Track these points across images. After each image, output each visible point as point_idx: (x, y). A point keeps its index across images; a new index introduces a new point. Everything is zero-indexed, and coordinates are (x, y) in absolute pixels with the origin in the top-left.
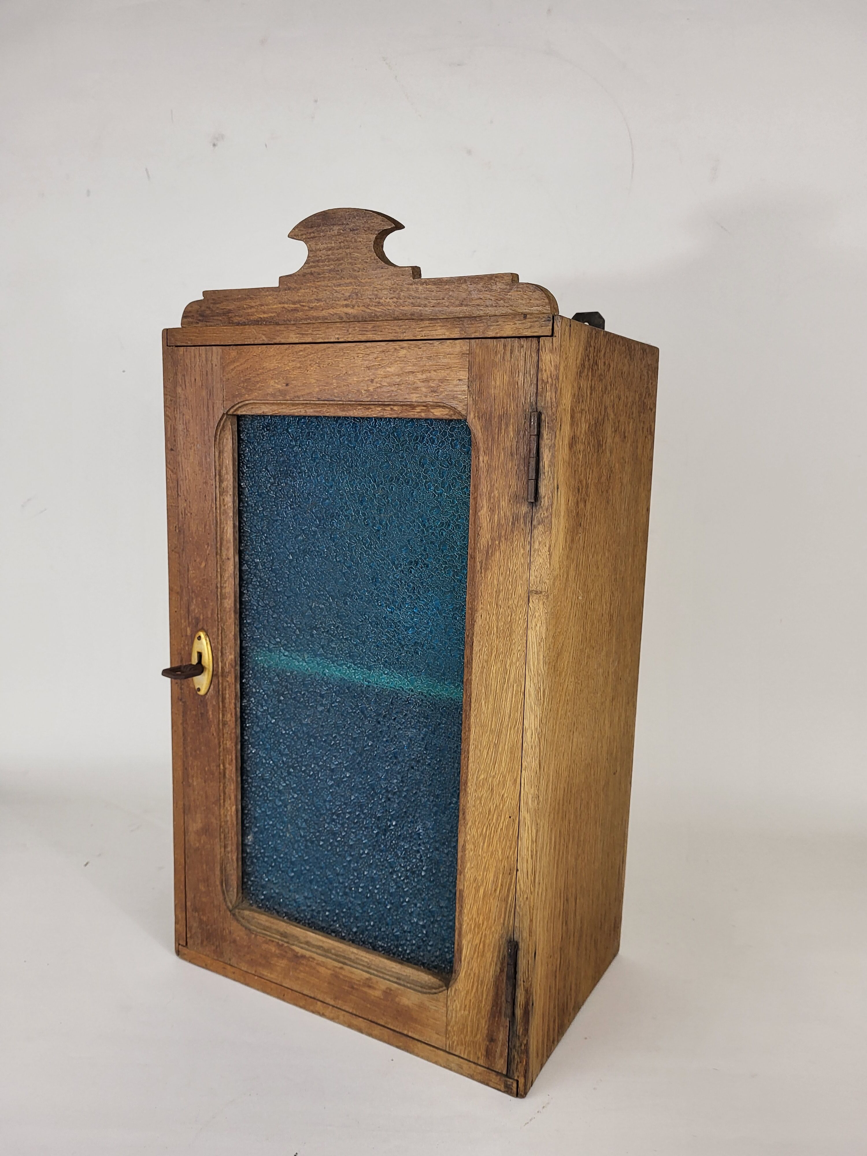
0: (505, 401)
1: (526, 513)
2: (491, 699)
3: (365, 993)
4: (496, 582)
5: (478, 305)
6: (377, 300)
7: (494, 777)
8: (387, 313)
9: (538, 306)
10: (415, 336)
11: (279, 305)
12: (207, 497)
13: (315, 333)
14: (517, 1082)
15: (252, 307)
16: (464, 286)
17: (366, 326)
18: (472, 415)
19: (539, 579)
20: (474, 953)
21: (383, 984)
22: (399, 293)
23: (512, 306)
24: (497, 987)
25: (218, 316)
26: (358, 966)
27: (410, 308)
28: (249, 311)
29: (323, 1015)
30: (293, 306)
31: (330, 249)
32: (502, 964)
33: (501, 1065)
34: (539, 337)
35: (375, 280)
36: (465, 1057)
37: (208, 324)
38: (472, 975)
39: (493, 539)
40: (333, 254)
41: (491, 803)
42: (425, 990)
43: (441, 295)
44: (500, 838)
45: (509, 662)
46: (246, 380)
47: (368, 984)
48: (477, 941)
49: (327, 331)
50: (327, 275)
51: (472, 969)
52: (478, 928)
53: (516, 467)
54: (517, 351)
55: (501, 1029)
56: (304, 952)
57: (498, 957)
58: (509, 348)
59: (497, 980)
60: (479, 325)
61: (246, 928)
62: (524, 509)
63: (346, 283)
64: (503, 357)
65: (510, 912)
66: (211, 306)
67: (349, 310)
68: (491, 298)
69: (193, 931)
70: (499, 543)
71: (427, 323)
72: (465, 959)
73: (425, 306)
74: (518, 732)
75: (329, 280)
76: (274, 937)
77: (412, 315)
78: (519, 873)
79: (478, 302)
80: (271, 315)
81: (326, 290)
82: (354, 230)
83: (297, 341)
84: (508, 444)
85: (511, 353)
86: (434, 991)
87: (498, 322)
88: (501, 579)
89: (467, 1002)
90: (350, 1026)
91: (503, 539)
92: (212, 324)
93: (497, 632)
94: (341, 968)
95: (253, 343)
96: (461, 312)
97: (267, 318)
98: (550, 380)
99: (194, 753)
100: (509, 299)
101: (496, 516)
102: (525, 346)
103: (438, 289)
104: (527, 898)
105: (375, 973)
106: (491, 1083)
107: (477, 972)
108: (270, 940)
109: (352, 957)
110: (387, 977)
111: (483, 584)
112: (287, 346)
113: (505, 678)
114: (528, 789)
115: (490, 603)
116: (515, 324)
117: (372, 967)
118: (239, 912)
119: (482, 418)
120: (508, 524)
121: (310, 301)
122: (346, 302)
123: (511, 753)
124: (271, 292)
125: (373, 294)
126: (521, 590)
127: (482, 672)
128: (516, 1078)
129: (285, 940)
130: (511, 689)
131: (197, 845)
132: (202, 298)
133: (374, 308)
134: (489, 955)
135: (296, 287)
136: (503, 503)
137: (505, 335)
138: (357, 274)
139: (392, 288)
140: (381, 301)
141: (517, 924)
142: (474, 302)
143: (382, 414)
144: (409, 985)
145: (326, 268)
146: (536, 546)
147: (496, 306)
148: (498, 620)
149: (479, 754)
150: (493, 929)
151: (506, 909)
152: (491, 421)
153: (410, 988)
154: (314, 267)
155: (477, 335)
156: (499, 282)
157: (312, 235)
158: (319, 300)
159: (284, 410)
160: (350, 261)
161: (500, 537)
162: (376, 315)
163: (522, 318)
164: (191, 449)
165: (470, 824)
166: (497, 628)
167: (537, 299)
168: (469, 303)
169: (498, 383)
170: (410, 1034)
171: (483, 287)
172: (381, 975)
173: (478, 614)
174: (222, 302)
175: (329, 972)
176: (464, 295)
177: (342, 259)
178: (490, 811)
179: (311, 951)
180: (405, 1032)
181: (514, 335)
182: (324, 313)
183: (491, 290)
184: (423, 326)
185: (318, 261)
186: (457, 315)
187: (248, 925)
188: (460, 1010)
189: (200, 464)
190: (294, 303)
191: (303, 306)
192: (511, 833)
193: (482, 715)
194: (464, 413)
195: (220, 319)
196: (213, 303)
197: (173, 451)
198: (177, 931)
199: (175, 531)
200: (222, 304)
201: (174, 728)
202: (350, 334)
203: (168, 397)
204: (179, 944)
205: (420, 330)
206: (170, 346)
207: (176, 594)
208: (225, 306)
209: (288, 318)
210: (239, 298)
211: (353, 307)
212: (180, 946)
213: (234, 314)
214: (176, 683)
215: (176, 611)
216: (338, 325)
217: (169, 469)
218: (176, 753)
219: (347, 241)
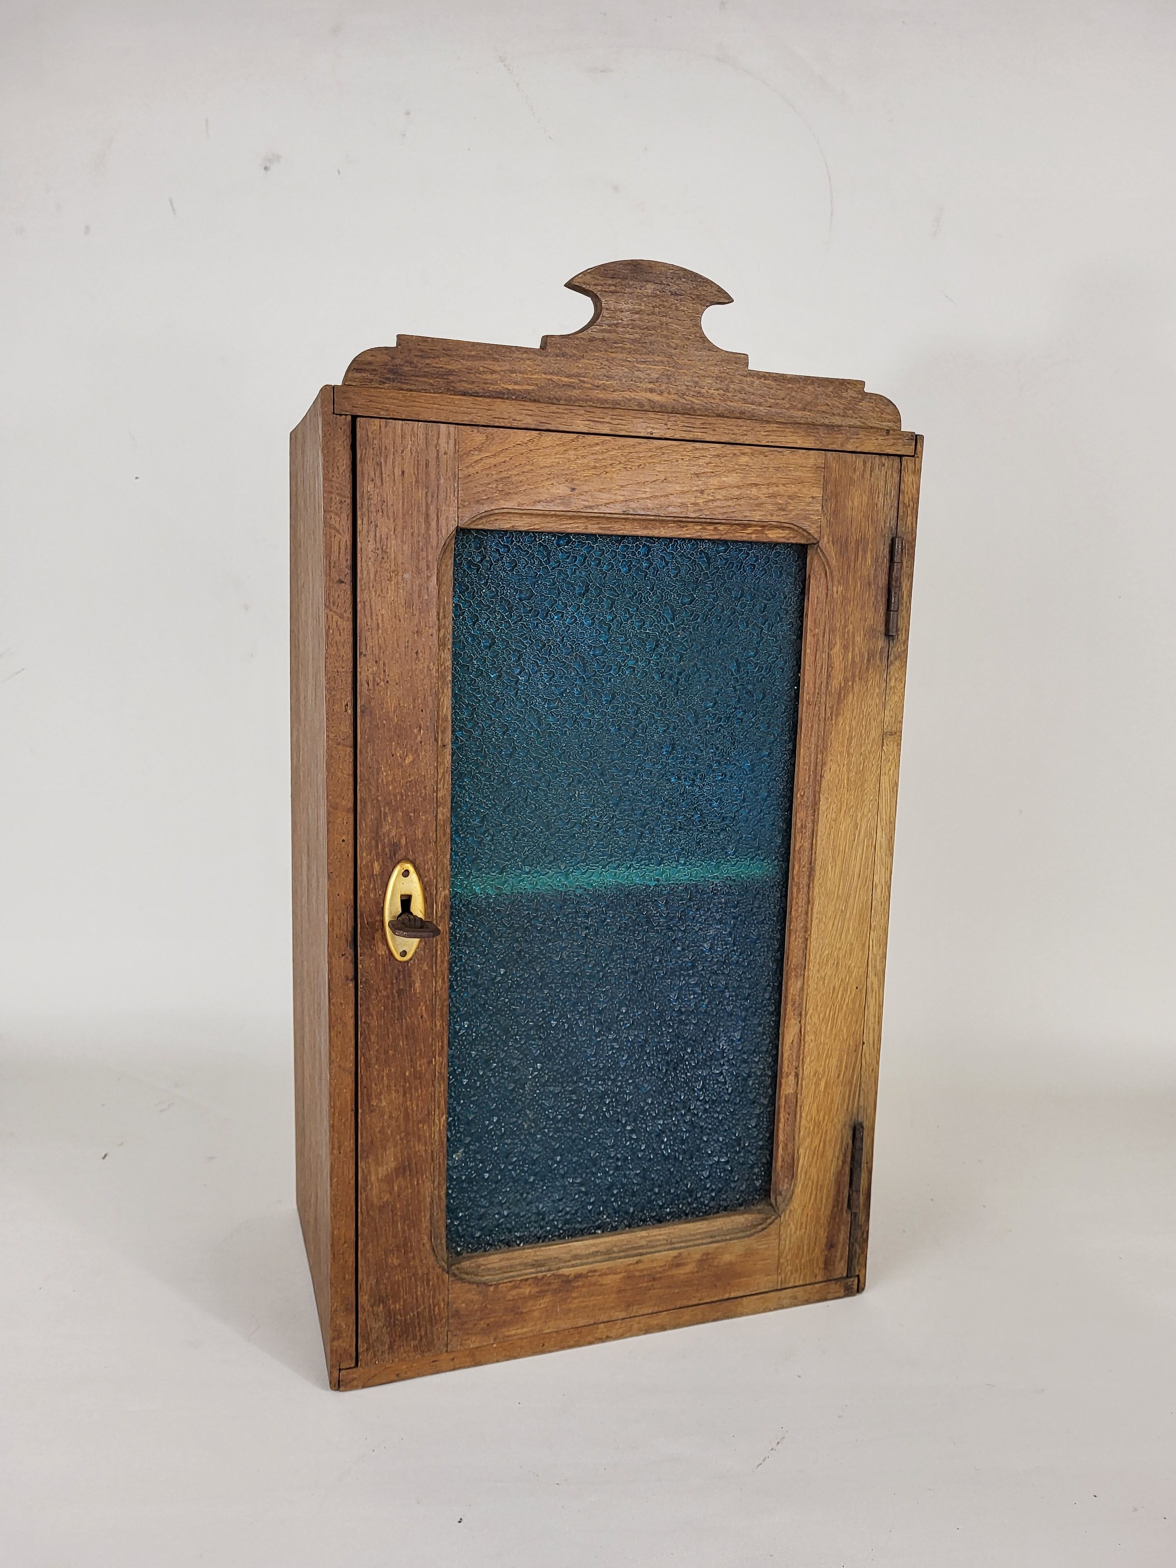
0: (863, 524)
1: (882, 648)
2: (839, 862)
3: (672, 1276)
4: (848, 728)
5: (824, 412)
6: (697, 389)
7: (840, 948)
8: (708, 406)
9: (889, 421)
10: (759, 441)
11: (544, 376)
12: (420, 655)
13: (614, 422)
14: (858, 1276)
15: (493, 372)
16: (810, 387)
17: (692, 421)
18: (826, 539)
19: (894, 719)
20: (813, 1158)
21: (697, 1253)
22: (728, 385)
23: (861, 418)
24: (838, 1183)
25: (425, 376)
26: (659, 1249)
27: (740, 404)
28: (489, 377)
29: (608, 1338)
30: (566, 379)
31: (637, 313)
32: (845, 1156)
33: (841, 1269)
34: (901, 456)
35: (699, 363)
36: (801, 1283)
37: (405, 386)
38: (810, 1184)
39: (846, 680)
40: (641, 320)
41: (836, 979)
42: (749, 1233)
43: (781, 394)
44: (845, 1015)
45: (859, 815)
46: (502, 479)
47: (677, 1263)
48: (817, 1142)
49: (635, 420)
50: (628, 345)
51: (810, 1178)
52: (818, 1127)
53: (873, 598)
54: (877, 468)
55: (843, 1227)
56: (578, 1269)
57: (841, 1149)
58: (869, 465)
59: (839, 1174)
60: (837, 436)
61: (478, 1284)
62: (881, 643)
63: (654, 361)
64: (863, 475)
65: (855, 1092)
66: (415, 360)
67: (655, 397)
68: (840, 406)
69: (374, 1336)
70: (853, 684)
71: (773, 426)
72: (802, 1171)
73: (760, 405)
74: (867, 891)
75: (630, 353)
76: (526, 1274)
77: (742, 413)
78: (865, 1046)
79: (824, 408)
80: (527, 387)
81: (622, 366)
82: (676, 294)
83: (586, 430)
84: (865, 573)
85: (871, 471)
86: (760, 1227)
87: (858, 435)
88: (854, 723)
89: (804, 1219)
90: (648, 1330)
91: (857, 679)
92: (412, 387)
93: (848, 785)
94: (637, 1262)
95: (509, 425)
96: (802, 417)
97: (520, 391)
98: (911, 504)
99: (383, 1056)
100: (859, 410)
101: (850, 654)
102: (886, 465)
103: (779, 387)
104: (873, 1070)
105: (682, 1244)
106: (830, 1296)
107: (816, 1177)
108: (521, 1281)
109: (643, 1242)
110: (700, 1242)
111: (833, 733)
112: (575, 436)
113: (855, 834)
114: (877, 951)
115: (841, 753)
116: (877, 439)
117: (674, 1240)
118: (458, 1269)
119: (837, 542)
120: (862, 661)
121: (595, 377)
122: (651, 386)
123: (860, 916)
124: (532, 356)
125: (692, 381)
126: (875, 734)
127: (829, 834)
128: (857, 1273)
129: (543, 1269)
130: (861, 846)
131: (386, 1197)
132: (393, 344)
133: (691, 399)
134: (829, 1153)
135: (575, 355)
136: (858, 639)
137: (866, 451)
138: (673, 351)
139: (719, 377)
140: (703, 391)
141: (861, 1104)
142: (819, 408)
143: (699, 534)
144: (728, 1237)
145: (628, 336)
146: (892, 684)
147: (843, 416)
148: (849, 771)
149: (823, 928)
150: (835, 1120)
151: (850, 1091)
152: (847, 546)
153: (731, 1239)
154: (609, 332)
155: (835, 447)
156: (851, 389)
157: (612, 288)
158: (610, 377)
159: (550, 525)
160: (665, 333)
161: (854, 676)
162: (693, 408)
163: (885, 433)
164: (390, 580)
165: (810, 1012)
166: (848, 779)
167: (889, 414)
168: (813, 409)
169: (856, 504)
170: (733, 1295)
171: (832, 392)
172: (691, 1243)
173: (826, 768)
174: (438, 357)
175: (619, 1276)
176: (809, 398)
177: (654, 328)
178: (834, 988)
179: (587, 1264)
180: (726, 1296)
181: (875, 452)
182: (616, 396)
183: (841, 397)
184: (770, 429)
185: (616, 325)
186: (798, 420)
187: (477, 1279)
188: (795, 1232)
189: (409, 604)
190: (569, 376)
191: (584, 382)
192: (858, 1004)
193: (828, 882)
194: (816, 536)
195: (432, 381)
196: (416, 356)
197: (343, 584)
198: (336, 1351)
199: (346, 711)
200: (437, 360)
201: (336, 1028)
202: (668, 429)
203: (333, 496)
204: (340, 1370)
205: (766, 433)
206: (341, 415)
207: (344, 813)
208: (444, 364)
209: (557, 396)
210: (473, 356)
211: (661, 393)
212: (342, 1372)
213: (459, 378)
214: (343, 955)
215: (343, 841)
216: (652, 415)
217: (335, 612)
218: (340, 1067)
219: (664, 307)
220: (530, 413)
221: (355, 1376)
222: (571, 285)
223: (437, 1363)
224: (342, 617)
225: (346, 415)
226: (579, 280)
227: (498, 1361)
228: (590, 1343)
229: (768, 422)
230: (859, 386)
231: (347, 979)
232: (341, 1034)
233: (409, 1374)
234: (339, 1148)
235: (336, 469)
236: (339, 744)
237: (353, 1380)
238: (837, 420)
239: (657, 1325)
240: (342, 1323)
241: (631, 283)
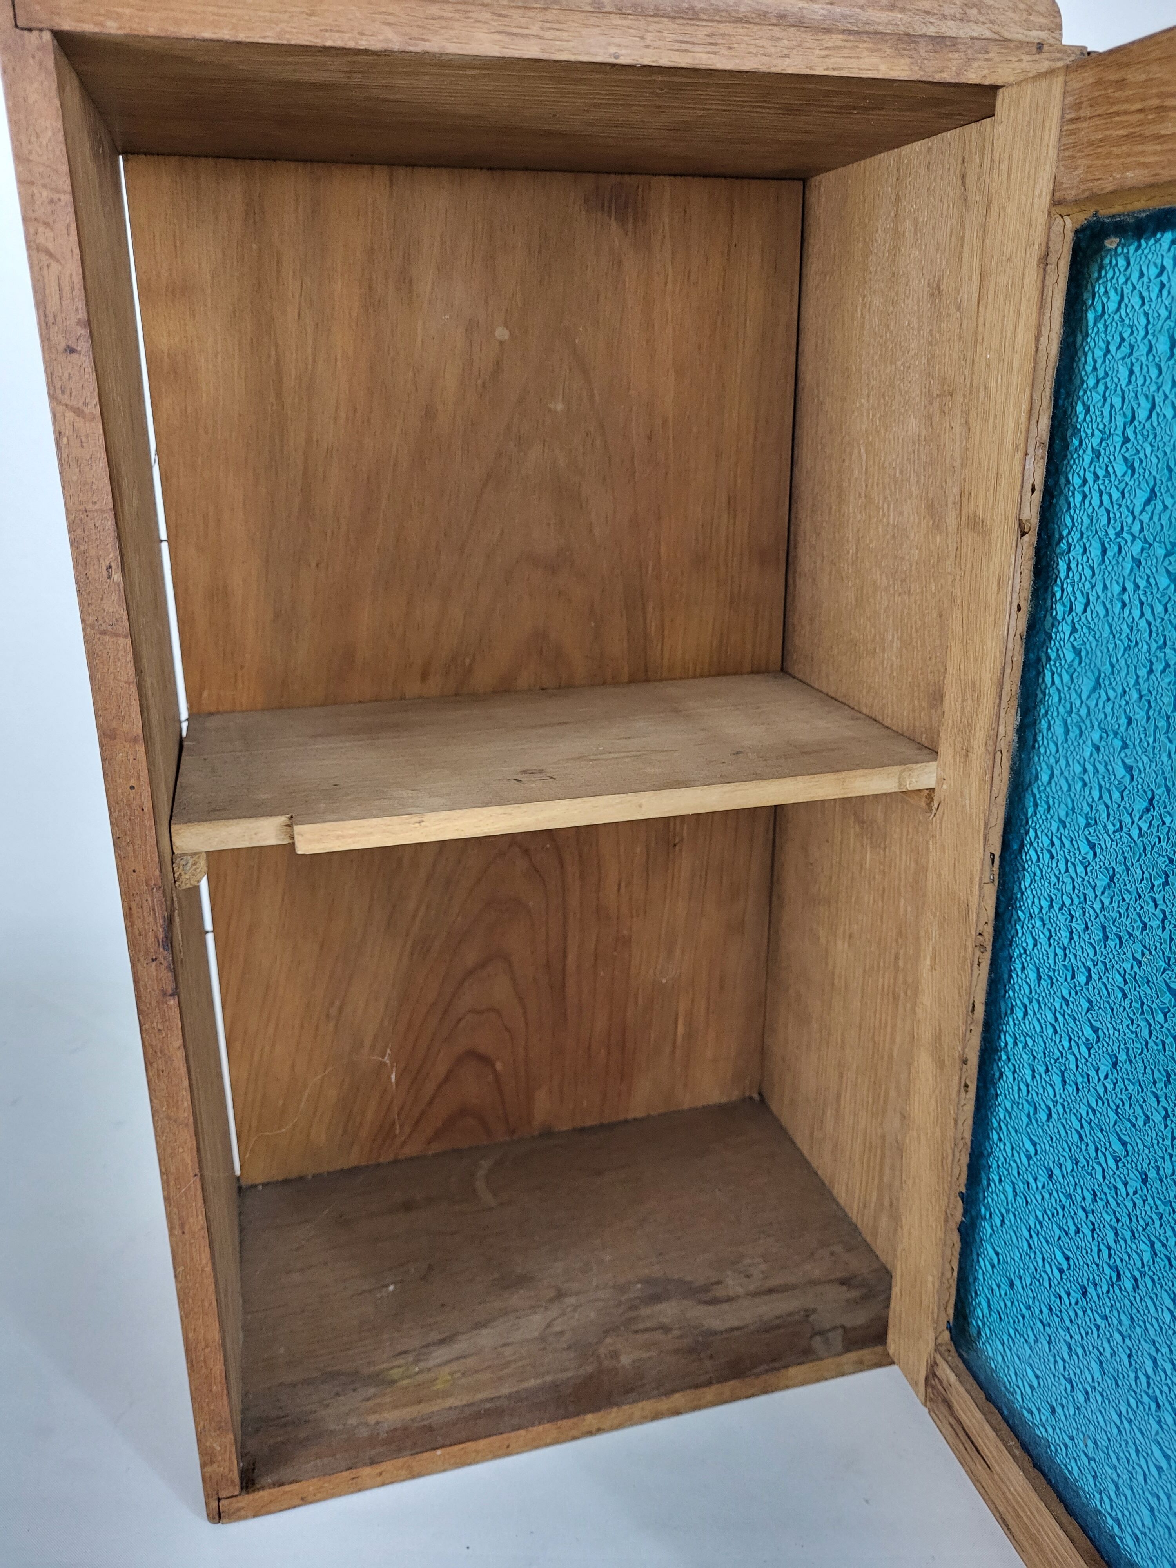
5: (927, 12)
9: (1041, 28)
10: (811, 68)
13: (549, 35)
17: (690, 30)
23: (992, 22)
49: (584, 32)
60: (950, 55)
71: (837, 39)
77: (782, 16)
83: (495, 51)
87: (987, 52)
90: (656, 1416)
116: (1020, 61)
147: (961, 20)
162: (694, 8)
163: (1034, 50)
167: (1042, 14)
168: (908, 7)
184: (830, 44)
186: (880, 28)
197: (75, 355)
198: (210, 1477)
199: (109, 577)
201: (155, 1065)
202: (648, 47)
203: (36, 191)
204: (219, 1500)
205: (823, 53)
206: (30, 30)
207: (127, 745)
212: (222, 1502)
214: (153, 960)
215: (132, 788)
216: (616, 20)
217: (66, 405)
218: (169, 1118)
220: (391, 19)
221: (241, 1505)
223: (359, 1480)
224: (79, 412)
225: (41, 30)
227: (445, 1470)
228: (575, 1438)
229: (828, 31)
231: (165, 994)
232: (165, 1074)
233: (319, 1496)
234: (182, 1226)
235: (34, 139)
236: (104, 633)
237: (239, 1510)
238: (950, 29)
239: (668, 1409)
240: (215, 1445)
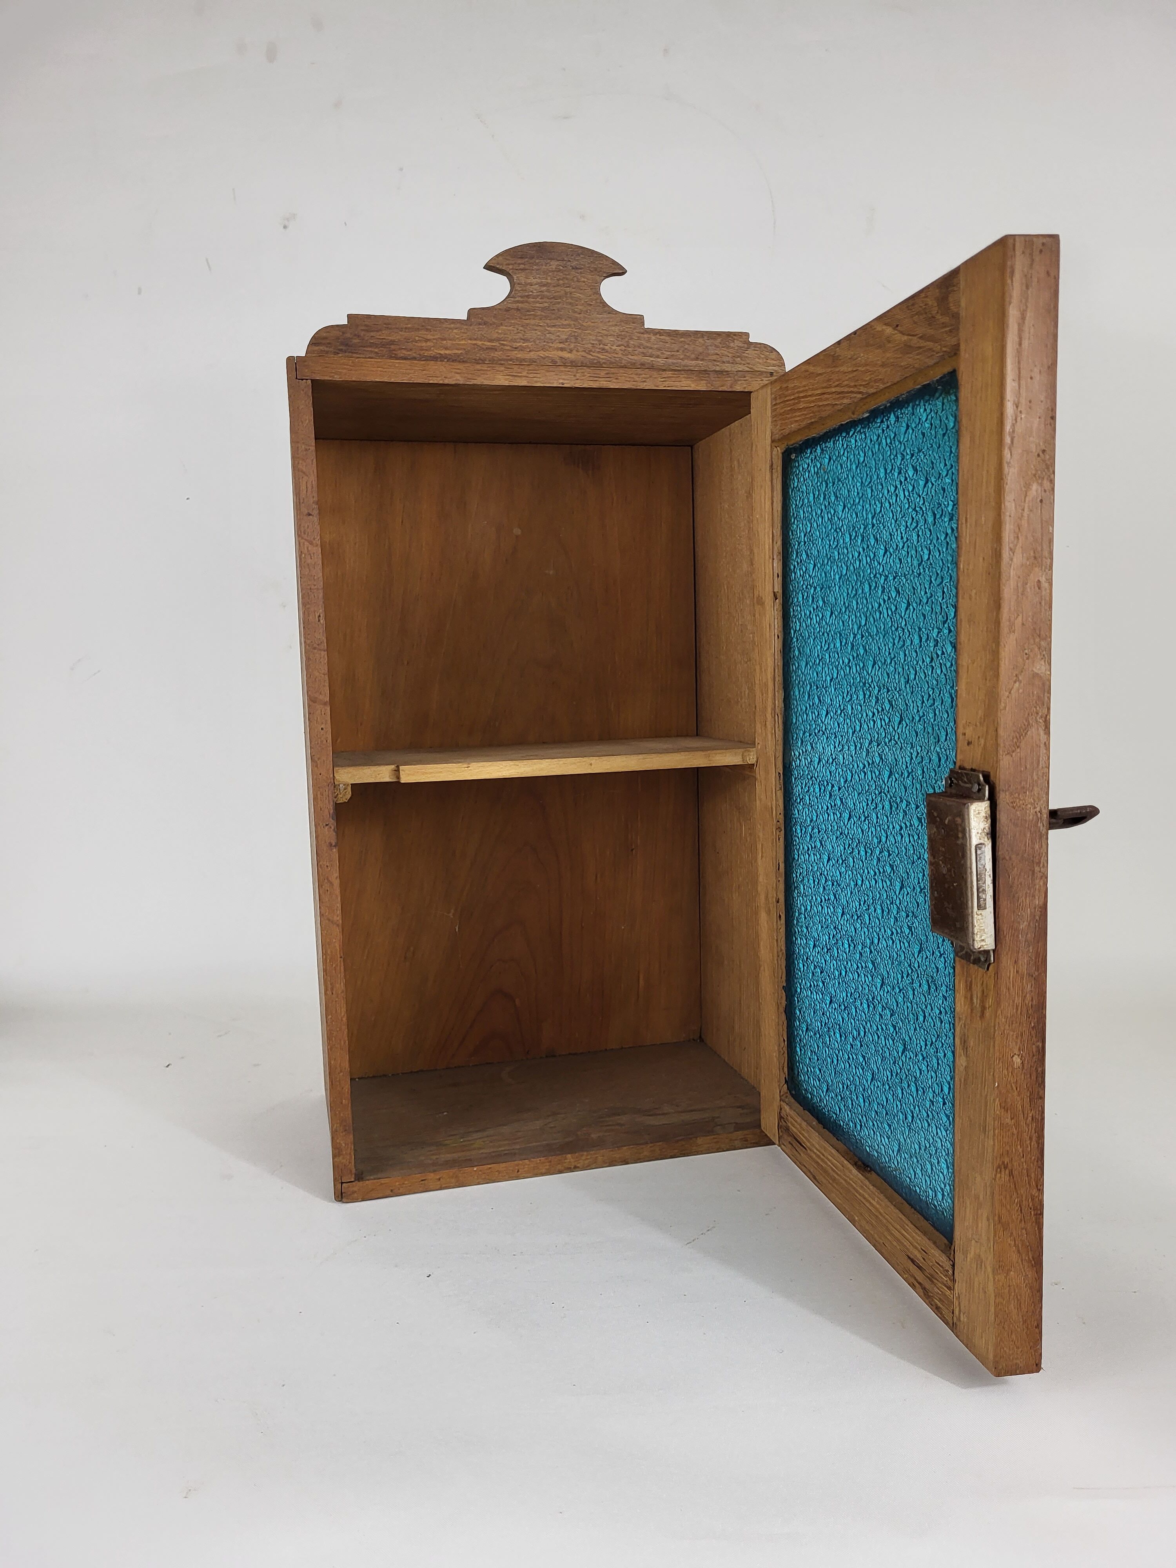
5: (715, 360)
6: (601, 346)
8: (613, 360)
9: (773, 365)
10: (657, 386)
11: (469, 341)
13: (531, 375)
15: (427, 340)
16: (700, 340)
17: (597, 372)
22: (628, 342)
23: (748, 364)
25: (371, 347)
27: (640, 357)
29: (576, 1168)
30: (489, 344)
31: (544, 285)
35: (601, 325)
37: (354, 355)
40: (548, 291)
43: (676, 347)
49: (547, 374)
50: (539, 313)
60: (726, 379)
63: (563, 325)
66: (362, 333)
67: (566, 355)
68: (729, 354)
71: (669, 374)
73: (658, 357)
75: (541, 319)
77: (642, 364)
79: (714, 357)
80: (457, 352)
81: (536, 330)
82: (577, 268)
83: (507, 383)
87: (745, 377)
90: (613, 1163)
92: (361, 356)
95: (441, 382)
96: (696, 366)
97: (450, 355)
100: (746, 357)
103: (673, 341)
116: (761, 380)
121: (515, 341)
122: (561, 345)
124: (459, 326)
125: (596, 340)
132: (345, 322)
133: (597, 355)
135: (494, 323)
138: (578, 316)
139: (619, 335)
140: (606, 347)
142: (710, 357)
145: (538, 305)
147: (732, 363)
154: (522, 302)
155: (724, 388)
156: (737, 340)
157: (522, 266)
158: (526, 340)
160: (570, 300)
162: (599, 362)
163: (769, 375)
167: (773, 359)
168: (705, 358)
171: (720, 343)
174: (381, 330)
176: (700, 349)
177: (560, 297)
182: (532, 355)
183: (728, 347)
184: (666, 376)
185: (528, 296)
186: (692, 368)
190: (490, 341)
191: (504, 345)
195: (376, 350)
196: (362, 330)
197: (311, 517)
198: (338, 1167)
199: (319, 621)
200: (380, 333)
201: (324, 887)
202: (577, 379)
203: (299, 445)
204: (342, 1183)
205: (662, 380)
206: (302, 380)
207: (322, 706)
208: (385, 335)
209: (482, 358)
210: (409, 328)
211: (571, 351)
212: (344, 1186)
213: (398, 347)
214: (327, 825)
215: (322, 729)
216: (562, 369)
217: (306, 540)
218: (329, 920)
219: (567, 279)
220: (459, 371)
221: (355, 1189)
222: (489, 267)
223: (426, 1182)
224: (311, 543)
225: (307, 379)
226: (494, 262)
227: (478, 1183)
228: (561, 1172)
229: (664, 370)
230: (744, 337)
231: (332, 845)
232: (329, 892)
233: (402, 1190)
234: (332, 989)
235: (301, 425)
236: (315, 648)
237: (354, 1192)
238: (727, 367)
240: (342, 1142)
241: (537, 261)
